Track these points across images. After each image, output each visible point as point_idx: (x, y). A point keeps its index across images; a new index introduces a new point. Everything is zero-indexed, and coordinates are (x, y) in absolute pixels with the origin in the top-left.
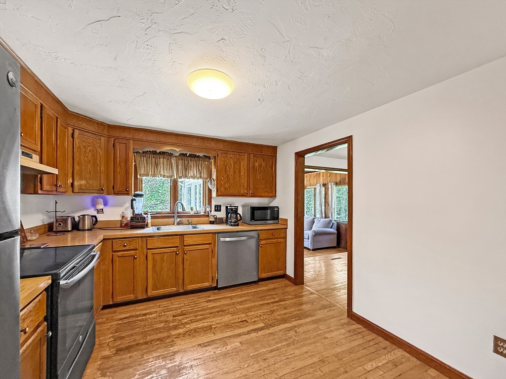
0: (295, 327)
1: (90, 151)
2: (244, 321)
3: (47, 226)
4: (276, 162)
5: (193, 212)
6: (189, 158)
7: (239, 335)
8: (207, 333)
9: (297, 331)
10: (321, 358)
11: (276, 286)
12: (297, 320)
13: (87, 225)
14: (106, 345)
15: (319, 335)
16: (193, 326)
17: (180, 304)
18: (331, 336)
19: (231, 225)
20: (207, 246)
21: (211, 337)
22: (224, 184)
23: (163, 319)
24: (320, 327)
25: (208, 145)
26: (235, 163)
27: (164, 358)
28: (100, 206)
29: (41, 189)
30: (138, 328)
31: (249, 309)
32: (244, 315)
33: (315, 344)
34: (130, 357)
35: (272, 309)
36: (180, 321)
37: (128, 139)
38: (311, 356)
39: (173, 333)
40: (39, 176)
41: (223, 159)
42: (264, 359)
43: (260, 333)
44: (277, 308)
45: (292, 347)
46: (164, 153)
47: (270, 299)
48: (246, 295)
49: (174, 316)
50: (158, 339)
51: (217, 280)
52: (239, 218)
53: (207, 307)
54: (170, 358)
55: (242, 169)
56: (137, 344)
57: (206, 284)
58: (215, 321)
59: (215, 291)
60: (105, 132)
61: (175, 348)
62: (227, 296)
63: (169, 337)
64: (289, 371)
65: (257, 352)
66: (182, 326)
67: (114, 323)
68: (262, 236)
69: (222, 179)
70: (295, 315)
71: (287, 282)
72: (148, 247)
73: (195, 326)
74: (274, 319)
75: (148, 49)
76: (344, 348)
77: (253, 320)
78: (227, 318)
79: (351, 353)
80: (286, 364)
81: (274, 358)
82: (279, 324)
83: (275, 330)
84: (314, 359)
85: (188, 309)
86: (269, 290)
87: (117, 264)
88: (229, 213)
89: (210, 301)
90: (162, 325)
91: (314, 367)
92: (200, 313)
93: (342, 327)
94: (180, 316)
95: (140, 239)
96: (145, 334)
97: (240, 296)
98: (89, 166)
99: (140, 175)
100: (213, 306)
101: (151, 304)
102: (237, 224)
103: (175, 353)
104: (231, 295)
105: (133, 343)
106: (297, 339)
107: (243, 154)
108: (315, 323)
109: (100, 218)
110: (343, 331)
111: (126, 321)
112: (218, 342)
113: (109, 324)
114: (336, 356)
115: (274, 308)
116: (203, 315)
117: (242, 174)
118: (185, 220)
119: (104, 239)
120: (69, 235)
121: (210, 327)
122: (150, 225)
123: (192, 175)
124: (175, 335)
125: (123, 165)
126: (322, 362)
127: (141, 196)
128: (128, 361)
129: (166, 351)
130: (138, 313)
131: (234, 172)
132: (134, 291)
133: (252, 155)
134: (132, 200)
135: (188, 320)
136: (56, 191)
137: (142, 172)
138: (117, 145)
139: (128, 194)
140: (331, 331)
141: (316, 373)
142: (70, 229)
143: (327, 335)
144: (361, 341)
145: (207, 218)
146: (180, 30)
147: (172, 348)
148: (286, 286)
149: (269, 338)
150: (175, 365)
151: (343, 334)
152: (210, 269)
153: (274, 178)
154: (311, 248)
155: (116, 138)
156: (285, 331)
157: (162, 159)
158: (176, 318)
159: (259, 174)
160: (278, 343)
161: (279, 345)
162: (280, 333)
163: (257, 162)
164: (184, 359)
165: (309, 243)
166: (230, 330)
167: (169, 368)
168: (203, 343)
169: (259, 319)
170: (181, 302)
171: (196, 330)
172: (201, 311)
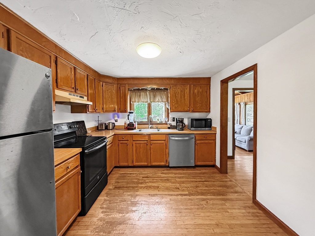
0: (208, 199)
1: (109, 92)
2: (177, 188)
3: (96, 127)
4: (210, 88)
5: (159, 121)
6: (156, 91)
7: (172, 195)
8: (155, 190)
9: (208, 202)
10: (217, 223)
11: (206, 172)
12: (211, 195)
13: (111, 127)
14: (112, 184)
15: (222, 209)
16: (150, 184)
17: (148, 172)
18: (232, 212)
19: (179, 130)
20: (163, 142)
21: (156, 192)
22: (175, 105)
23: (138, 178)
24: (226, 204)
25: (165, 82)
26: (181, 91)
27: (132, 196)
28: (116, 118)
29: (88, 111)
30: (126, 179)
31: (183, 182)
32: (179, 185)
33: (217, 213)
34: (119, 192)
35: (197, 185)
36: (145, 180)
37: (126, 84)
38: (210, 219)
39: (140, 185)
40: (87, 106)
41: (174, 89)
42: (180, 212)
43: (184, 197)
44: (201, 185)
45: (200, 210)
46: (143, 89)
47: (199, 179)
48: (185, 174)
49: (143, 177)
50: (132, 187)
51: (169, 162)
52: (184, 126)
53: (160, 176)
54: (134, 197)
55: (186, 95)
56: (123, 187)
57: (163, 164)
58: (162, 184)
59: (168, 168)
60: (116, 82)
61: (138, 193)
62: (174, 172)
63: (137, 187)
64: (192, 223)
65: (177, 207)
66: (144, 183)
67: (117, 175)
68: (197, 138)
69: (174, 101)
70: (211, 192)
71: (215, 170)
72: (133, 140)
73: (151, 185)
74: (196, 191)
75: (114, 42)
76: (238, 222)
77: (183, 189)
78: (168, 184)
79: (242, 227)
80: (192, 219)
81: (186, 213)
82: (198, 195)
83: (194, 198)
84: (212, 222)
85: (151, 175)
86: (200, 173)
87: (120, 147)
88: (178, 123)
89: (163, 173)
90: (136, 181)
91: (210, 227)
92: (156, 178)
93: (244, 208)
94: (146, 178)
95: (130, 135)
96: (128, 183)
97: (181, 174)
98: (110, 99)
99: (132, 102)
100: (164, 176)
101: (135, 169)
102: (182, 129)
103: (137, 195)
104: (175, 172)
105: (122, 186)
106: (206, 207)
107: (187, 85)
108: (223, 200)
109: (116, 124)
110: (244, 211)
111: (122, 175)
112: (159, 196)
113: (115, 175)
114: (230, 225)
115: (199, 185)
116: (157, 180)
117: (186, 98)
118: (154, 126)
119: (115, 134)
120: (104, 132)
121: (158, 187)
122: (136, 128)
123: (158, 100)
124: (140, 187)
125: (123, 97)
126: (217, 226)
127: (132, 113)
128: (117, 193)
129: (134, 193)
130: (128, 172)
131: (181, 97)
132: (127, 162)
133: (192, 85)
134: (128, 115)
135: (149, 180)
136: (95, 111)
137: (133, 100)
138: (121, 88)
139: (126, 112)
140: (235, 209)
141: (210, 230)
142: (104, 129)
143: (229, 210)
144: (255, 222)
145: (166, 125)
146: (122, 30)
147: (136, 193)
148: (213, 173)
149: (188, 201)
150: (135, 201)
151: (243, 213)
152: (165, 156)
153: (209, 99)
154: (247, 150)
155: (121, 84)
156: (200, 200)
157: (142, 93)
158: (144, 178)
159: (197, 97)
160: (192, 205)
161: (193, 207)
162: (196, 200)
163: (196, 89)
164: (140, 199)
165: (246, 145)
166: (168, 191)
167: (132, 201)
168: (151, 194)
169: (186, 189)
170: (149, 171)
171: (150, 187)
172: (157, 177)
